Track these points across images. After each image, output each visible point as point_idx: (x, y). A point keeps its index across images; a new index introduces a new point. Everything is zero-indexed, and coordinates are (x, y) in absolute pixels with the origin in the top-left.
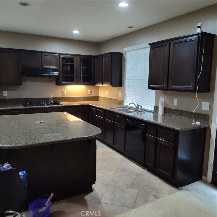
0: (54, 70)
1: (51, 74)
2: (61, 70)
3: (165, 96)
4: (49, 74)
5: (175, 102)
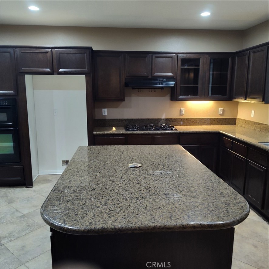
0: (169, 78)
1: (164, 85)
2: (179, 78)
4: (161, 84)
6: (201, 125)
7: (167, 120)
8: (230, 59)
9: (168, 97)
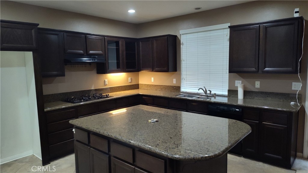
2: (107, 55)
3: (243, 78)
5: (258, 84)
6: (119, 91)
7: (96, 90)
8: (136, 43)
9: (95, 72)
